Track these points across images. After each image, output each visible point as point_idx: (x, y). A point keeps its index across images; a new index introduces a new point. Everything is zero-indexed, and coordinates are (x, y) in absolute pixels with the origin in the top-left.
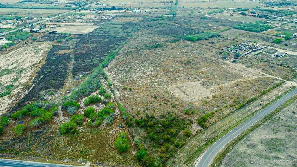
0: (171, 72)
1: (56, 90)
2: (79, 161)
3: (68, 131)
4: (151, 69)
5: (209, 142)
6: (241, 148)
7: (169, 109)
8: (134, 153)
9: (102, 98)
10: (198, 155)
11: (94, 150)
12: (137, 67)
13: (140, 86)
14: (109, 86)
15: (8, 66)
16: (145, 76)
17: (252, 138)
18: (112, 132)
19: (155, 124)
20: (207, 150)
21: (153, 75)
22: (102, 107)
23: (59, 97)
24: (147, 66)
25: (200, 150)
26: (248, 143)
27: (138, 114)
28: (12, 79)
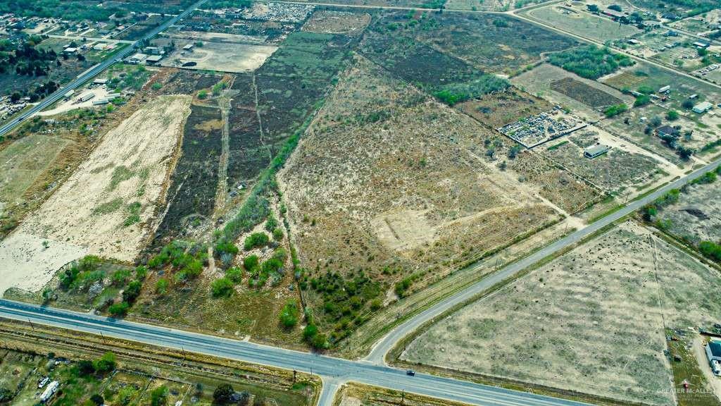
0: (387, 185)
1: (203, 216)
2: (237, 333)
3: (222, 292)
4: (355, 177)
5: (400, 319)
6: (439, 330)
7: (362, 262)
8: (303, 327)
9: (270, 236)
10: (381, 336)
11: (255, 321)
12: (333, 171)
13: (330, 215)
14: (283, 212)
15: (124, 160)
16: (341, 193)
17: (460, 318)
18: (279, 297)
19: (337, 287)
20: (393, 330)
21: (355, 192)
22: (269, 253)
23: (208, 230)
24: (350, 169)
25: (386, 329)
26: (451, 324)
27: (318, 268)
28: (135, 191)
